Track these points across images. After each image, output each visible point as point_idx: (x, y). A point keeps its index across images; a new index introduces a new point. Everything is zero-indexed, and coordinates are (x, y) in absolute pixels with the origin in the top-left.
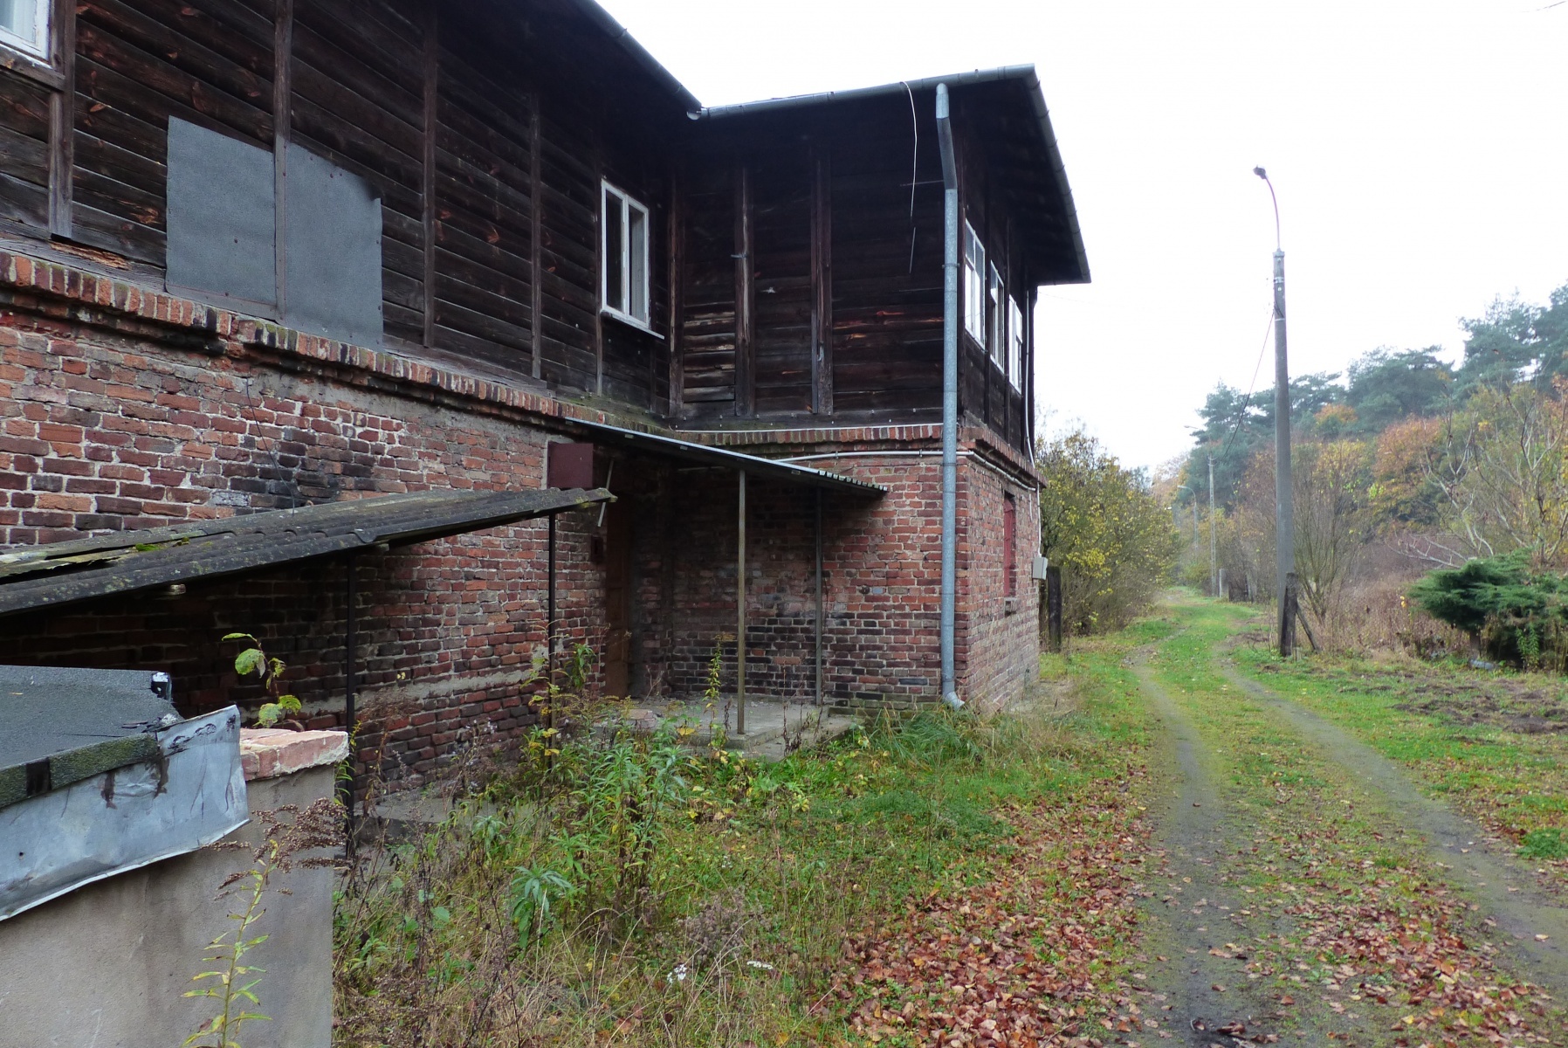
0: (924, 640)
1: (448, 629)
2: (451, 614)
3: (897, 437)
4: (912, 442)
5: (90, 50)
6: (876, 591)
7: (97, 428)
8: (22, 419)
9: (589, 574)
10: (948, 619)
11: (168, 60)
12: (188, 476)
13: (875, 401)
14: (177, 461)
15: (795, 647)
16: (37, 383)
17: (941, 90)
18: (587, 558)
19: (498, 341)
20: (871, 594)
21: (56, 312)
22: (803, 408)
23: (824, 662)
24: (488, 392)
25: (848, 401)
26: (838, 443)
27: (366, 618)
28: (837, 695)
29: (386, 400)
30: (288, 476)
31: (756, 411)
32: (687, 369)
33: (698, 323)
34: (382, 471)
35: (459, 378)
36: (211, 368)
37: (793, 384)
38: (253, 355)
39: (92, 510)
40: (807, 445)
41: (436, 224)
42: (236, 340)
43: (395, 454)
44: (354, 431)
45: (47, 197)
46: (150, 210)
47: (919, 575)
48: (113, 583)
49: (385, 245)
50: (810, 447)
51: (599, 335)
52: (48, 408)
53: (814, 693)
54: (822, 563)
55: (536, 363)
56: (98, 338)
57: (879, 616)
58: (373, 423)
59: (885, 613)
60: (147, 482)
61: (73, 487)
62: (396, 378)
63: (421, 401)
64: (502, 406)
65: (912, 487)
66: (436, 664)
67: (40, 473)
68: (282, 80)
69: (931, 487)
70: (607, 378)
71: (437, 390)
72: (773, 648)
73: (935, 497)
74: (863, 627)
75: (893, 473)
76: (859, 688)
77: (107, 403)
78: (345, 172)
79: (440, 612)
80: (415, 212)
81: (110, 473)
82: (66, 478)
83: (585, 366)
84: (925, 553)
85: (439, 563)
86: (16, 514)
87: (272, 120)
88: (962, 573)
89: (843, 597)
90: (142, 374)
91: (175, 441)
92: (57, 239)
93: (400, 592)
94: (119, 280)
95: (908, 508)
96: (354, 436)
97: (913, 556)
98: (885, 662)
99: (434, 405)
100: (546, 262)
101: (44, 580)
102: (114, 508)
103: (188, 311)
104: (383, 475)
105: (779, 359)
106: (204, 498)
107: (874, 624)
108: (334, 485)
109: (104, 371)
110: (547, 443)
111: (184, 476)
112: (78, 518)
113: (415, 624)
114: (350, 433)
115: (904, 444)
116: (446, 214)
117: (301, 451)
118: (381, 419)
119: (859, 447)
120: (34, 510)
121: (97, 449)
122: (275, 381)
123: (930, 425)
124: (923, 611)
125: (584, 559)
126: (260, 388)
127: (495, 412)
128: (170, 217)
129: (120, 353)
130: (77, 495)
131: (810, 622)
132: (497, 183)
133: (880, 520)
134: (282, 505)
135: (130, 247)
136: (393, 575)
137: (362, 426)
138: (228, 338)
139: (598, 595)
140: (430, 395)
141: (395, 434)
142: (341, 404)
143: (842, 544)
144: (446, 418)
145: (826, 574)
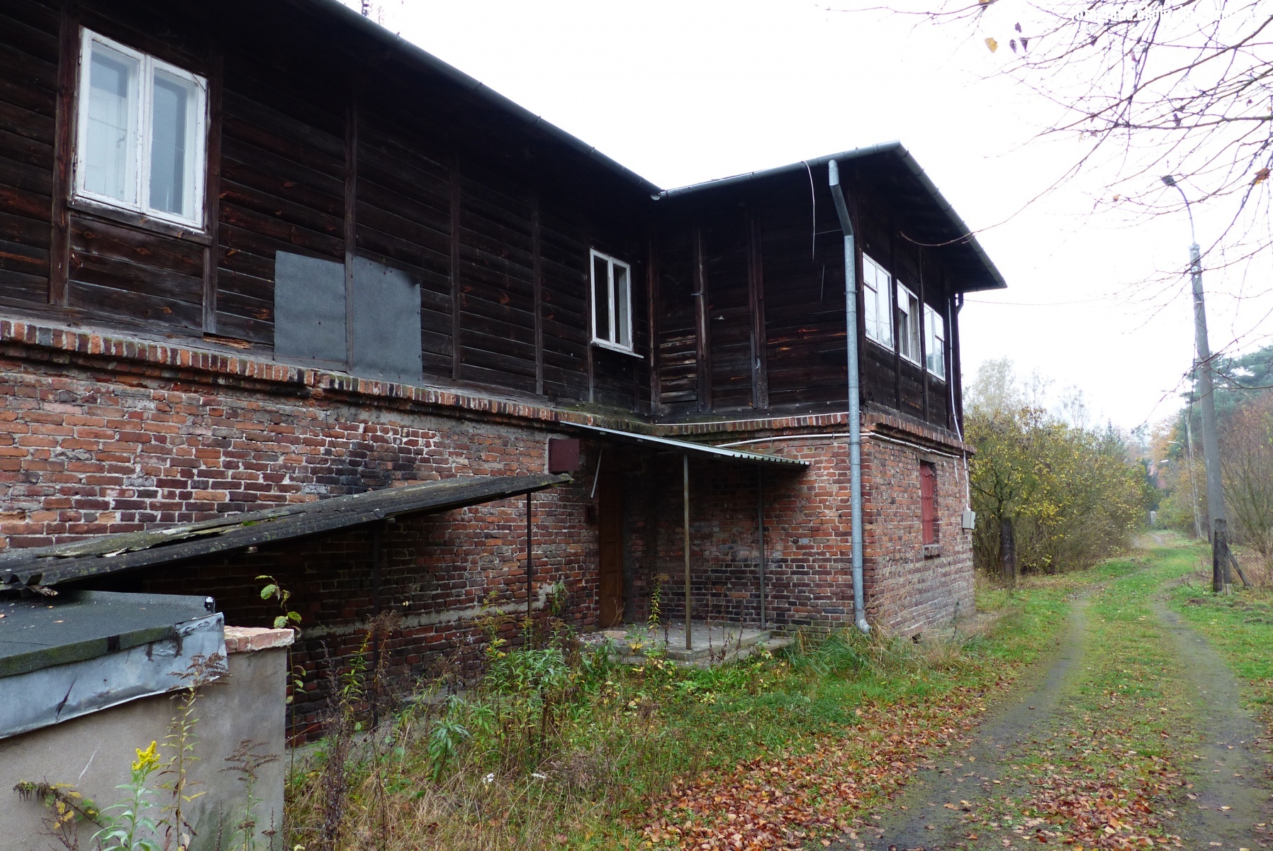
0: (841, 579)
1: (472, 573)
2: (474, 562)
3: (814, 424)
4: (826, 427)
5: (227, 218)
6: (803, 542)
7: (230, 449)
8: (185, 446)
9: (584, 533)
10: (858, 562)
11: (276, 216)
12: (288, 476)
13: (799, 397)
14: (281, 467)
15: (746, 584)
16: (194, 423)
17: (832, 165)
18: (583, 520)
19: (510, 371)
20: (800, 544)
21: (205, 380)
22: (746, 404)
23: (766, 596)
24: (499, 407)
25: (780, 398)
26: (771, 430)
27: (411, 566)
28: (777, 622)
29: (423, 418)
30: (354, 472)
31: (712, 409)
32: (663, 379)
33: (670, 345)
34: (421, 466)
35: (476, 399)
36: (302, 406)
37: (739, 387)
38: (329, 395)
39: (227, 500)
40: (749, 432)
41: (461, 296)
42: (318, 387)
43: (431, 454)
44: (401, 441)
45: (202, 310)
46: (264, 311)
47: (836, 529)
48: (216, 546)
49: (423, 315)
50: (751, 434)
51: (590, 359)
52: (200, 438)
53: (760, 620)
54: (763, 521)
55: (539, 385)
56: (230, 393)
57: (807, 561)
58: (415, 434)
59: (811, 558)
60: (261, 481)
61: (215, 486)
62: (429, 403)
63: (450, 417)
64: (510, 416)
65: (829, 461)
66: (463, 597)
67: (196, 478)
68: (350, 216)
69: (842, 461)
70: (598, 390)
71: (461, 409)
72: (730, 586)
73: (845, 468)
74: (795, 569)
75: (813, 451)
76: (793, 616)
77: (236, 434)
78: (394, 270)
79: (466, 561)
80: (446, 290)
81: (238, 476)
82: (211, 480)
83: (579, 383)
84: (840, 512)
85: (465, 527)
86: (181, 504)
87: (344, 243)
88: (868, 527)
89: (779, 546)
90: (258, 414)
91: (279, 454)
92: (208, 335)
93: (436, 548)
94: (244, 357)
95: (825, 478)
96: (401, 444)
97: (830, 514)
98: (812, 596)
99: (460, 419)
100: (546, 312)
101: (178, 545)
102: (241, 498)
103: (286, 372)
104: (423, 469)
105: (729, 368)
106: (298, 489)
107: (803, 567)
108: (388, 477)
109: (234, 413)
110: (548, 440)
111: (285, 476)
112: (218, 505)
113: (447, 570)
114: (398, 442)
115: (820, 429)
116: (469, 288)
117: (364, 456)
118: (421, 431)
119: (787, 433)
120: (192, 501)
121: (230, 462)
122: (345, 411)
123: (839, 414)
124: (839, 557)
125: (580, 521)
126: (335, 417)
127: (505, 421)
128: (277, 313)
129: (244, 402)
130: (218, 491)
131: (756, 566)
132: (507, 262)
133: (805, 487)
134: (350, 492)
135: (252, 335)
136: (431, 536)
137: (407, 436)
138: (313, 386)
139: (592, 548)
140: (456, 413)
141: (431, 440)
142: (391, 423)
143: (777, 506)
144: (469, 428)
145: (766, 529)
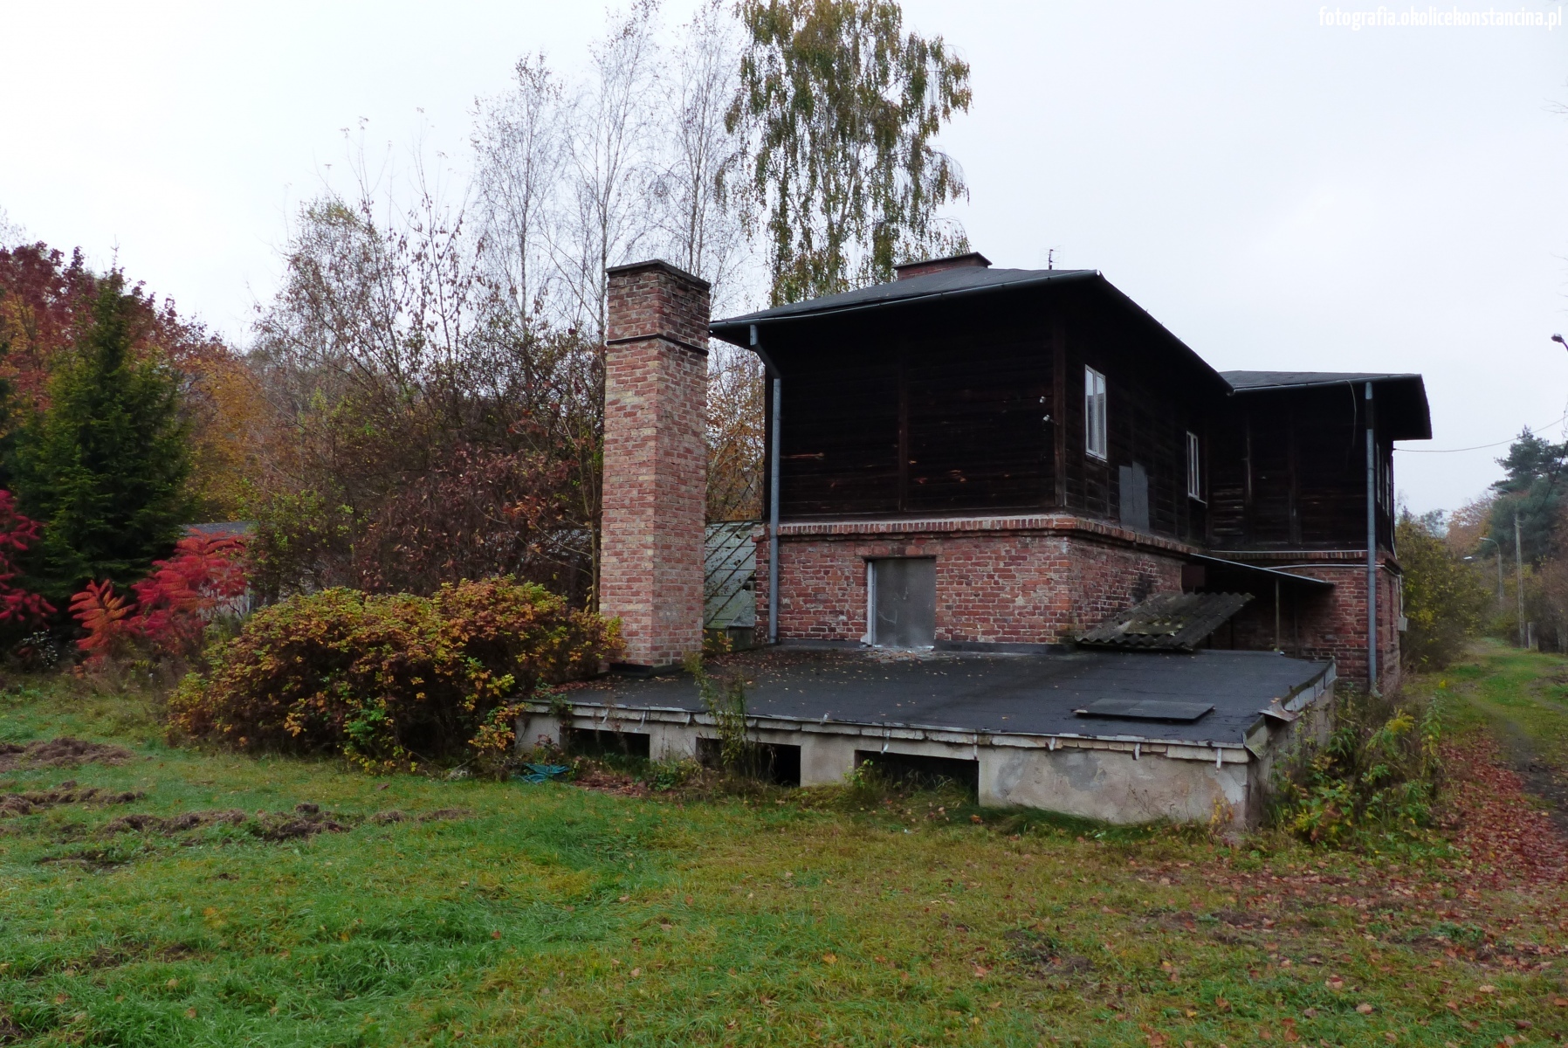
0: (1357, 663)
3: (1341, 557)
4: (1349, 559)
6: (1330, 637)
7: (1118, 579)
10: (1372, 652)
12: (1128, 592)
13: (1326, 537)
16: (1112, 566)
17: (1368, 385)
19: (1168, 520)
20: (1326, 638)
22: (1284, 540)
24: (1175, 547)
25: (1311, 537)
26: (1304, 559)
29: (1152, 556)
30: (1139, 589)
31: (1256, 541)
32: (1215, 518)
34: (1154, 585)
36: (1130, 553)
37: (1278, 527)
38: (1137, 546)
39: (1117, 606)
40: (1289, 560)
41: (1156, 477)
43: (1155, 578)
44: (1149, 570)
45: (1107, 504)
46: (1118, 500)
47: (1354, 629)
49: (1148, 492)
50: (1290, 562)
51: (1188, 508)
54: (1299, 622)
56: (1118, 549)
57: (1332, 650)
58: (1151, 566)
59: (1335, 648)
62: (1159, 547)
64: (1175, 552)
65: (1349, 583)
68: (1132, 439)
69: (1362, 583)
70: (1192, 528)
71: (1165, 550)
73: (1363, 589)
74: (1322, 656)
75: (1338, 576)
77: (1119, 570)
78: (1142, 467)
80: (1152, 474)
81: (1119, 593)
82: (1115, 596)
83: (1184, 523)
84: (1358, 618)
86: (1109, 608)
87: (1132, 455)
88: (1379, 629)
89: (1310, 640)
90: (1122, 559)
91: (1126, 580)
92: (1107, 516)
95: (1347, 594)
96: (1149, 572)
97: (1351, 619)
99: (1160, 555)
100: (1177, 481)
104: (1154, 587)
105: (1269, 514)
106: (1130, 600)
107: (1328, 654)
109: (1118, 559)
110: (1183, 565)
115: (1344, 561)
116: (1158, 471)
118: (1153, 564)
119: (1319, 562)
120: (1111, 606)
121: (1118, 586)
122: (1138, 555)
123: (1360, 551)
124: (1357, 648)
126: (1136, 558)
128: (1122, 501)
129: (1119, 553)
130: (1116, 601)
132: (1166, 450)
133: (1332, 600)
141: (1154, 567)
142: (1146, 560)
143: (1310, 612)
144: (1163, 560)
145: (1300, 627)
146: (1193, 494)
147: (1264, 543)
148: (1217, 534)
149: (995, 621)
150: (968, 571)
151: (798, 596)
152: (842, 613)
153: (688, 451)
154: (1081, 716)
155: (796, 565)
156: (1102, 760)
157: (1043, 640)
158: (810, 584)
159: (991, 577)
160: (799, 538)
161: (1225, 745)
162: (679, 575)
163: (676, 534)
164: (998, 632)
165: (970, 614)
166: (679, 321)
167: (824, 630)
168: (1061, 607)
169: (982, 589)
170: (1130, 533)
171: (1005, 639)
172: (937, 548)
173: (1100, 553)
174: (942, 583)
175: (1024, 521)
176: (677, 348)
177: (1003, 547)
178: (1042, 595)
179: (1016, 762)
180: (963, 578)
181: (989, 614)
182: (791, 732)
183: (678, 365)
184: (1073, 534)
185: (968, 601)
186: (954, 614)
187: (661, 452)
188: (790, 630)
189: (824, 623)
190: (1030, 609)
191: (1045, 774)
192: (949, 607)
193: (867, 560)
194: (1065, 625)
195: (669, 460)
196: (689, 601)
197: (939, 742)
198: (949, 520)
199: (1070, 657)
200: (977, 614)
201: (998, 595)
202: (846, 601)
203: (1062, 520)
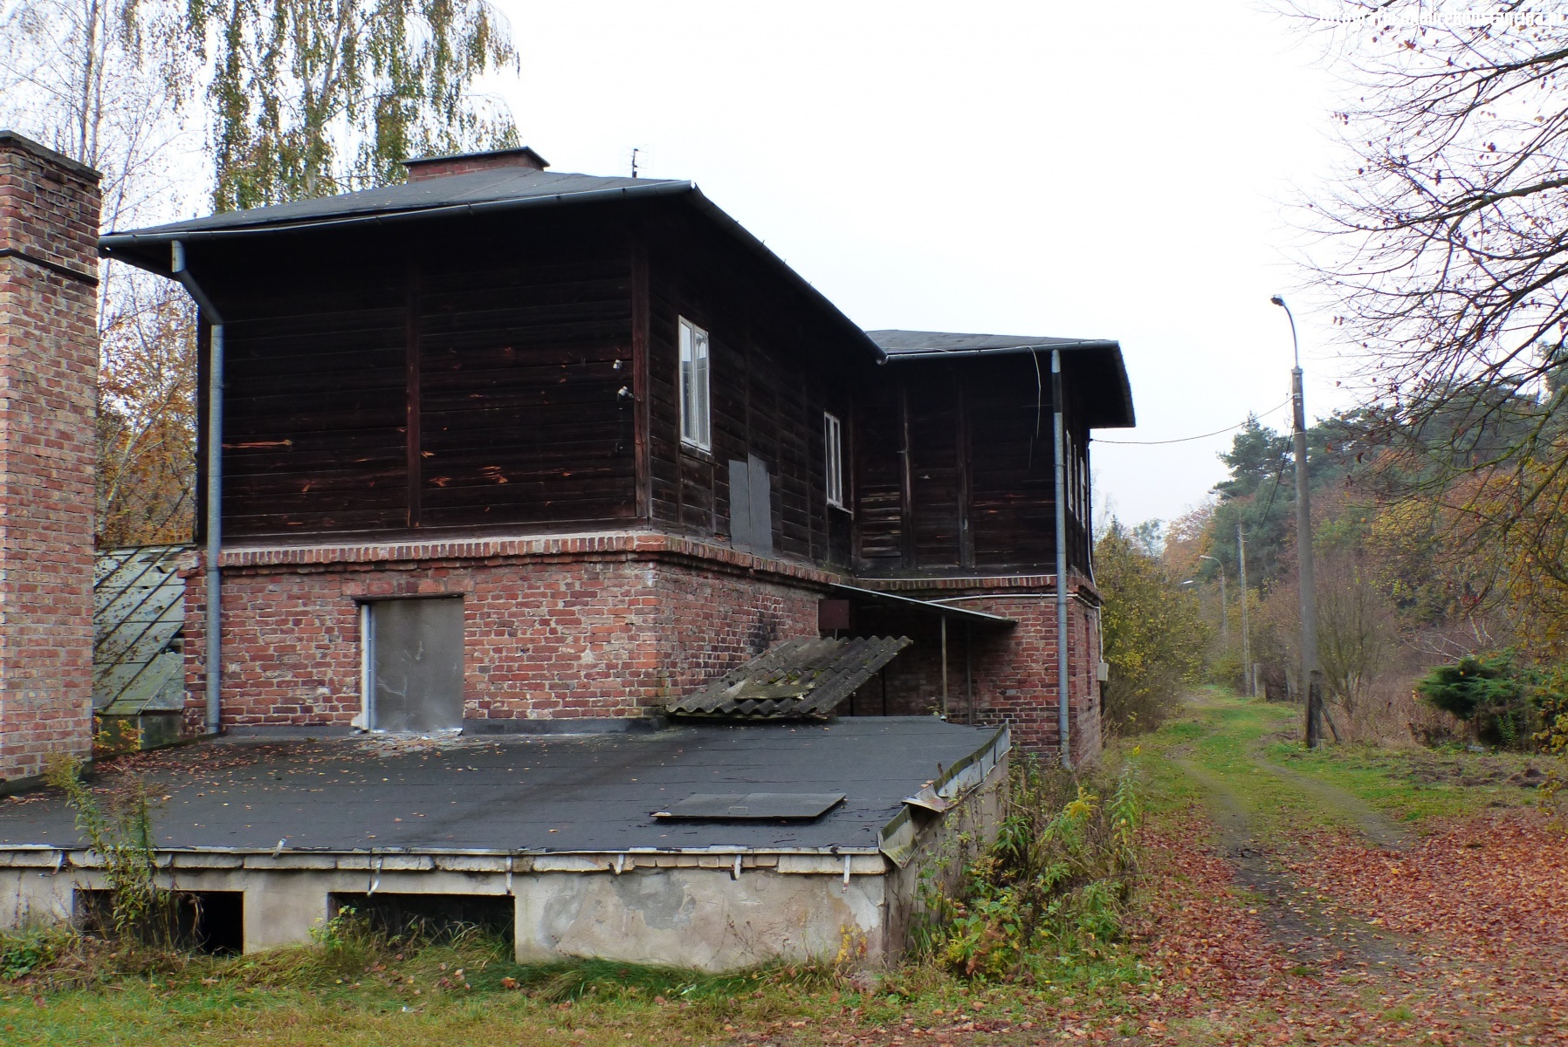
3: (1024, 584)
4: (1035, 588)
5: (717, 440)
6: (1011, 693)
7: (728, 621)
8: (717, 620)
10: (1064, 711)
11: (728, 433)
13: (1005, 558)
16: (719, 603)
17: (1055, 353)
19: (798, 538)
20: (1007, 694)
22: (952, 562)
24: (808, 574)
25: (986, 557)
26: (978, 588)
29: (779, 587)
31: (918, 565)
32: (863, 534)
33: (871, 500)
34: (778, 628)
36: (745, 584)
37: (945, 545)
39: (727, 660)
40: (959, 590)
41: (782, 476)
43: (781, 618)
44: (772, 607)
45: (712, 515)
46: (727, 509)
47: (1041, 681)
49: (771, 497)
50: (961, 592)
51: (827, 519)
52: (721, 614)
54: (972, 674)
55: (810, 548)
57: (1014, 710)
58: (776, 601)
59: (1018, 708)
63: (787, 585)
64: (809, 581)
65: (1035, 619)
67: (720, 644)
68: (748, 421)
69: (1049, 619)
70: (830, 548)
73: (1052, 626)
74: (1002, 718)
75: (1021, 610)
77: (728, 608)
78: (761, 461)
80: (776, 472)
82: (724, 646)
83: (824, 543)
84: (1046, 665)
86: (717, 663)
87: (747, 445)
89: (987, 697)
91: (740, 623)
92: (713, 533)
95: (1032, 634)
96: (772, 610)
97: (1037, 667)
100: (811, 479)
102: (731, 658)
104: (778, 631)
105: (934, 527)
106: (745, 650)
107: (1010, 716)
110: (819, 600)
115: (1029, 590)
116: (784, 468)
118: (778, 598)
119: (997, 591)
122: (757, 586)
123: (1047, 576)
124: (1045, 706)
126: (754, 591)
127: (807, 585)
128: (731, 511)
132: (795, 438)
133: (1013, 642)
135: (724, 530)
137: (773, 604)
141: (781, 606)
142: (769, 594)
143: (986, 660)
144: (793, 593)
145: (974, 681)
146: (834, 500)
147: (927, 567)
148: (866, 556)
149: (551, 687)
150: (512, 615)
151: (253, 659)
152: (321, 683)
153: (64, 435)
154: (662, 821)
155: (249, 613)
156: (689, 883)
157: (621, 712)
158: (271, 640)
159: (545, 622)
160: (252, 570)
161: (855, 851)
162: (50, 632)
163: (45, 568)
164: (555, 704)
165: (515, 678)
166: (47, 230)
167: (293, 710)
168: (646, 664)
169: (532, 641)
170: (744, 555)
171: (569, 714)
172: (465, 582)
173: (702, 585)
174: (473, 634)
175: (592, 540)
176: (45, 273)
177: (563, 579)
178: (618, 647)
179: (568, 894)
180: (505, 627)
181: (543, 677)
182: (227, 871)
183: (46, 300)
184: (663, 558)
185: (514, 659)
186: (492, 680)
187: (17, 437)
188: (240, 712)
189: (294, 700)
190: (602, 667)
191: (611, 908)
192: (483, 670)
193: (360, 602)
194: (652, 690)
195: (30, 450)
196: (68, 673)
197: (454, 871)
198: (482, 541)
199: (659, 736)
200: (526, 678)
201: (555, 650)
202: (328, 665)
203: (647, 539)
